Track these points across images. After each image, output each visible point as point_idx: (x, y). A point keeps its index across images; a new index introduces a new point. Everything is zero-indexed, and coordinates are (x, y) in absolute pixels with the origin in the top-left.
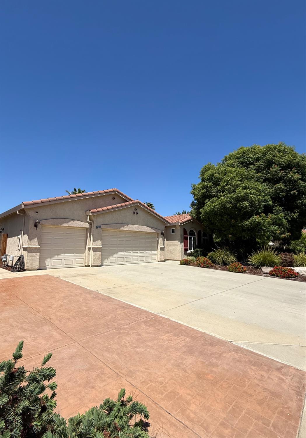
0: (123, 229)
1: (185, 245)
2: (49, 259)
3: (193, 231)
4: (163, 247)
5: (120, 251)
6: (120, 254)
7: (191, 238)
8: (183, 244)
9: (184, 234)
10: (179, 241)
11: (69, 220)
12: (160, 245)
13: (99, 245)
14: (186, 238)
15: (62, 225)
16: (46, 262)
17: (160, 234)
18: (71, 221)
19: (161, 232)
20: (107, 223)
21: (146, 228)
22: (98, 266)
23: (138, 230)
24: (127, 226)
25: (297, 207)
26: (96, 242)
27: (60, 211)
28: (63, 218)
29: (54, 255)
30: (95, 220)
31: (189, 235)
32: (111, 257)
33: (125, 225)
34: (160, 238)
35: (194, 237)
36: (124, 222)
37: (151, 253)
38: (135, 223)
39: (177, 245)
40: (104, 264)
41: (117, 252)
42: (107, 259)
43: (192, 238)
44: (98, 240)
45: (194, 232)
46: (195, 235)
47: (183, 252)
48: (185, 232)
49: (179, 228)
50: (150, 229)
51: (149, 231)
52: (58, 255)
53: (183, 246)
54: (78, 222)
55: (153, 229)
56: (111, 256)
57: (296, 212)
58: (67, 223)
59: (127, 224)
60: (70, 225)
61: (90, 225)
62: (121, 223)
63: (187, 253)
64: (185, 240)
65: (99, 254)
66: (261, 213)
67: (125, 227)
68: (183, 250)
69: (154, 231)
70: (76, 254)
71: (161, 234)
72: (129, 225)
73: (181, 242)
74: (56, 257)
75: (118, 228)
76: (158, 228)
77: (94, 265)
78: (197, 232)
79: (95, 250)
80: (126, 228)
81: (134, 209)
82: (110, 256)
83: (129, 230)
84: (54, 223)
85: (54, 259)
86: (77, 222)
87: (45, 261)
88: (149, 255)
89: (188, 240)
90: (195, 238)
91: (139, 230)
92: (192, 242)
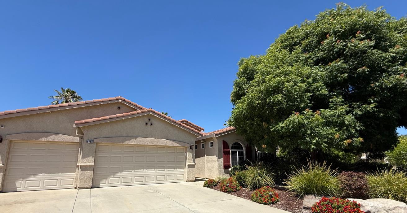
0: (128, 143)
1: (226, 161)
2: (22, 180)
3: (239, 144)
4: (193, 163)
5: (126, 170)
6: (126, 173)
7: (236, 152)
8: (222, 160)
9: (224, 148)
10: (217, 157)
11: (49, 134)
12: (190, 162)
13: (89, 163)
14: (227, 153)
15: (38, 140)
16: (16, 184)
17: (188, 149)
18: (53, 135)
19: (189, 146)
20: (104, 137)
21: (165, 141)
22: (87, 188)
23: (152, 144)
24: (135, 139)
25: (373, 93)
26: (86, 159)
27: (37, 123)
28: (42, 132)
29: (28, 175)
30: (85, 133)
31: (232, 148)
32: (112, 177)
33: (132, 139)
34: (188, 153)
35: (241, 150)
36: (130, 135)
37: (176, 171)
38: (148, 136)
39: (215, 161)
40: (100, 185)
41: (121, 171)
42: (105, 179)
43: (238, 152)
44: (89, 156)
45: (241, 145)
46: (242, 148)
47: (223, 170)
48: (225, 145)
49: (216, 140)
50: (172, 142)
51: (169, 145)
52: (34, 175)
53: (223, 162)
54: (63, 136)
55: (177, 143)
56: (112, 175)
57: (372, 101)
58: (46, 138)
59: (136, 137)
60: (51, 140)
61: (80, 139)
62: (126, 136)
63: (228, 171)
64: (225, 154)
65: (89, 173)
66: (304, 109)
67: (132, 140)
68: (223, 167)
69: (178, 145)
70: (62, 173)
71: (190, 148)
72: (138, 139)
73: (219, 158)
74: (32, 178)
75: (121, 142)
76: (184, 141)
77: (82, 186)
78: (245, 146)
79: (84, 168)
80: (133, 142)
81: (147, 119)
82: (110, 175)
83: (139, 144)
84: (27, 138)
85: (28, 179)
86: (61, 136)
87: (15, 182)
88: (173, 174)
89: (230, 154)
90: (243, 152)
91: (155, 144)
92: (237, 157)
